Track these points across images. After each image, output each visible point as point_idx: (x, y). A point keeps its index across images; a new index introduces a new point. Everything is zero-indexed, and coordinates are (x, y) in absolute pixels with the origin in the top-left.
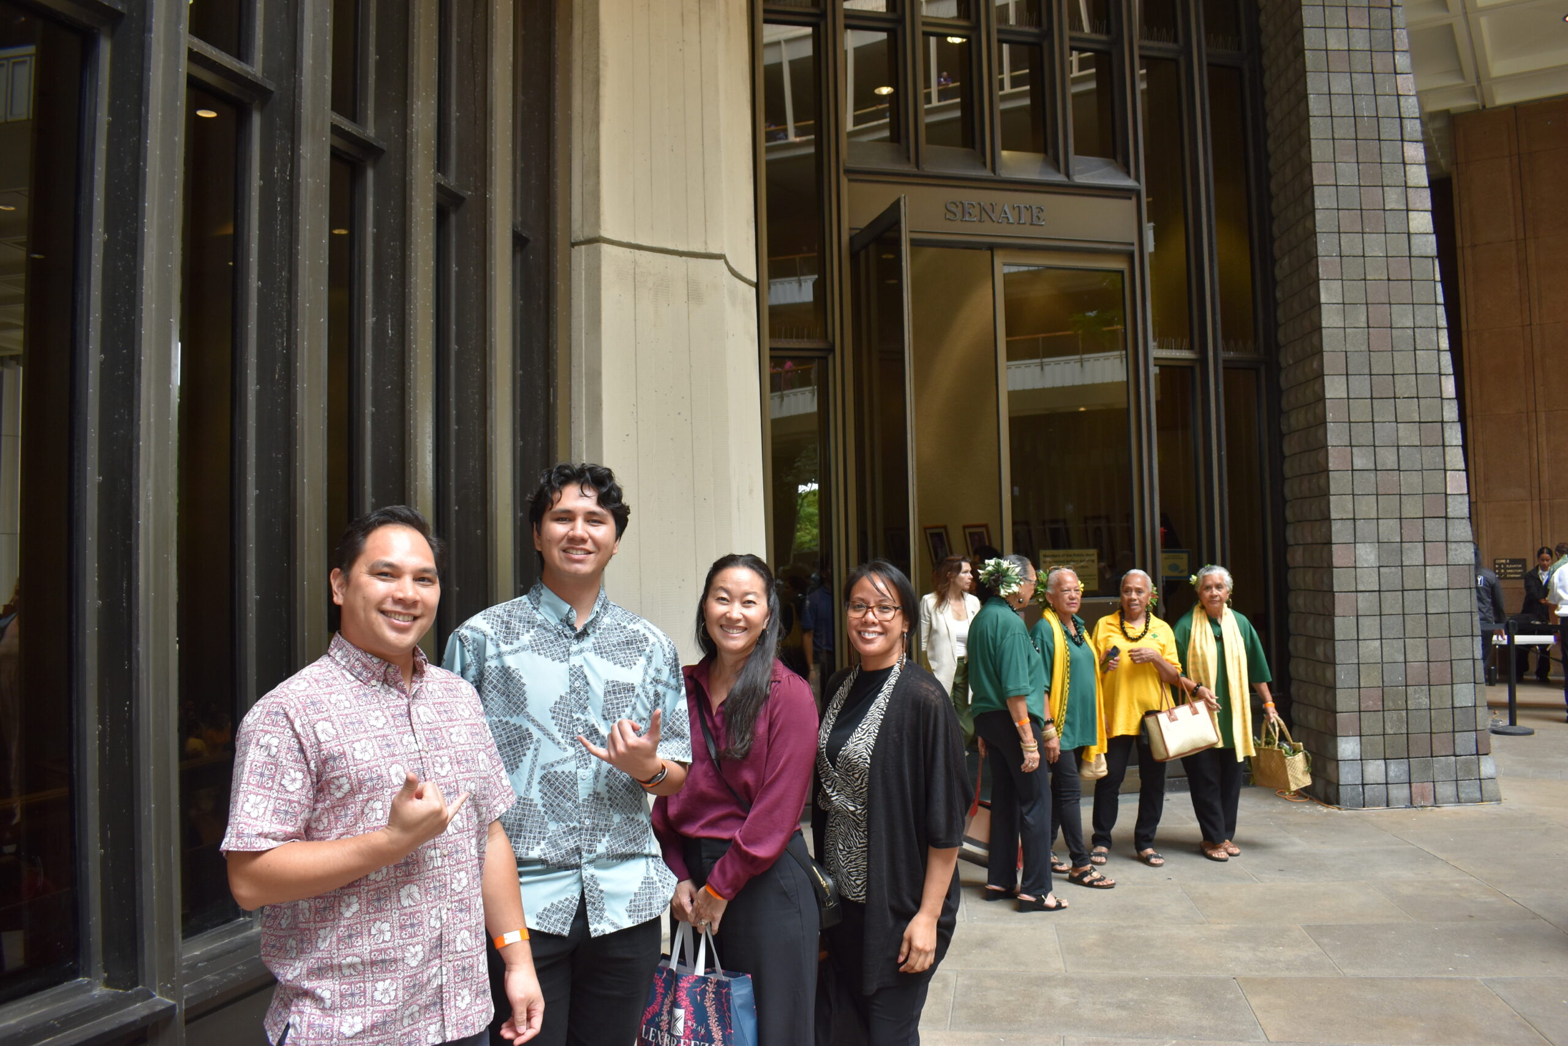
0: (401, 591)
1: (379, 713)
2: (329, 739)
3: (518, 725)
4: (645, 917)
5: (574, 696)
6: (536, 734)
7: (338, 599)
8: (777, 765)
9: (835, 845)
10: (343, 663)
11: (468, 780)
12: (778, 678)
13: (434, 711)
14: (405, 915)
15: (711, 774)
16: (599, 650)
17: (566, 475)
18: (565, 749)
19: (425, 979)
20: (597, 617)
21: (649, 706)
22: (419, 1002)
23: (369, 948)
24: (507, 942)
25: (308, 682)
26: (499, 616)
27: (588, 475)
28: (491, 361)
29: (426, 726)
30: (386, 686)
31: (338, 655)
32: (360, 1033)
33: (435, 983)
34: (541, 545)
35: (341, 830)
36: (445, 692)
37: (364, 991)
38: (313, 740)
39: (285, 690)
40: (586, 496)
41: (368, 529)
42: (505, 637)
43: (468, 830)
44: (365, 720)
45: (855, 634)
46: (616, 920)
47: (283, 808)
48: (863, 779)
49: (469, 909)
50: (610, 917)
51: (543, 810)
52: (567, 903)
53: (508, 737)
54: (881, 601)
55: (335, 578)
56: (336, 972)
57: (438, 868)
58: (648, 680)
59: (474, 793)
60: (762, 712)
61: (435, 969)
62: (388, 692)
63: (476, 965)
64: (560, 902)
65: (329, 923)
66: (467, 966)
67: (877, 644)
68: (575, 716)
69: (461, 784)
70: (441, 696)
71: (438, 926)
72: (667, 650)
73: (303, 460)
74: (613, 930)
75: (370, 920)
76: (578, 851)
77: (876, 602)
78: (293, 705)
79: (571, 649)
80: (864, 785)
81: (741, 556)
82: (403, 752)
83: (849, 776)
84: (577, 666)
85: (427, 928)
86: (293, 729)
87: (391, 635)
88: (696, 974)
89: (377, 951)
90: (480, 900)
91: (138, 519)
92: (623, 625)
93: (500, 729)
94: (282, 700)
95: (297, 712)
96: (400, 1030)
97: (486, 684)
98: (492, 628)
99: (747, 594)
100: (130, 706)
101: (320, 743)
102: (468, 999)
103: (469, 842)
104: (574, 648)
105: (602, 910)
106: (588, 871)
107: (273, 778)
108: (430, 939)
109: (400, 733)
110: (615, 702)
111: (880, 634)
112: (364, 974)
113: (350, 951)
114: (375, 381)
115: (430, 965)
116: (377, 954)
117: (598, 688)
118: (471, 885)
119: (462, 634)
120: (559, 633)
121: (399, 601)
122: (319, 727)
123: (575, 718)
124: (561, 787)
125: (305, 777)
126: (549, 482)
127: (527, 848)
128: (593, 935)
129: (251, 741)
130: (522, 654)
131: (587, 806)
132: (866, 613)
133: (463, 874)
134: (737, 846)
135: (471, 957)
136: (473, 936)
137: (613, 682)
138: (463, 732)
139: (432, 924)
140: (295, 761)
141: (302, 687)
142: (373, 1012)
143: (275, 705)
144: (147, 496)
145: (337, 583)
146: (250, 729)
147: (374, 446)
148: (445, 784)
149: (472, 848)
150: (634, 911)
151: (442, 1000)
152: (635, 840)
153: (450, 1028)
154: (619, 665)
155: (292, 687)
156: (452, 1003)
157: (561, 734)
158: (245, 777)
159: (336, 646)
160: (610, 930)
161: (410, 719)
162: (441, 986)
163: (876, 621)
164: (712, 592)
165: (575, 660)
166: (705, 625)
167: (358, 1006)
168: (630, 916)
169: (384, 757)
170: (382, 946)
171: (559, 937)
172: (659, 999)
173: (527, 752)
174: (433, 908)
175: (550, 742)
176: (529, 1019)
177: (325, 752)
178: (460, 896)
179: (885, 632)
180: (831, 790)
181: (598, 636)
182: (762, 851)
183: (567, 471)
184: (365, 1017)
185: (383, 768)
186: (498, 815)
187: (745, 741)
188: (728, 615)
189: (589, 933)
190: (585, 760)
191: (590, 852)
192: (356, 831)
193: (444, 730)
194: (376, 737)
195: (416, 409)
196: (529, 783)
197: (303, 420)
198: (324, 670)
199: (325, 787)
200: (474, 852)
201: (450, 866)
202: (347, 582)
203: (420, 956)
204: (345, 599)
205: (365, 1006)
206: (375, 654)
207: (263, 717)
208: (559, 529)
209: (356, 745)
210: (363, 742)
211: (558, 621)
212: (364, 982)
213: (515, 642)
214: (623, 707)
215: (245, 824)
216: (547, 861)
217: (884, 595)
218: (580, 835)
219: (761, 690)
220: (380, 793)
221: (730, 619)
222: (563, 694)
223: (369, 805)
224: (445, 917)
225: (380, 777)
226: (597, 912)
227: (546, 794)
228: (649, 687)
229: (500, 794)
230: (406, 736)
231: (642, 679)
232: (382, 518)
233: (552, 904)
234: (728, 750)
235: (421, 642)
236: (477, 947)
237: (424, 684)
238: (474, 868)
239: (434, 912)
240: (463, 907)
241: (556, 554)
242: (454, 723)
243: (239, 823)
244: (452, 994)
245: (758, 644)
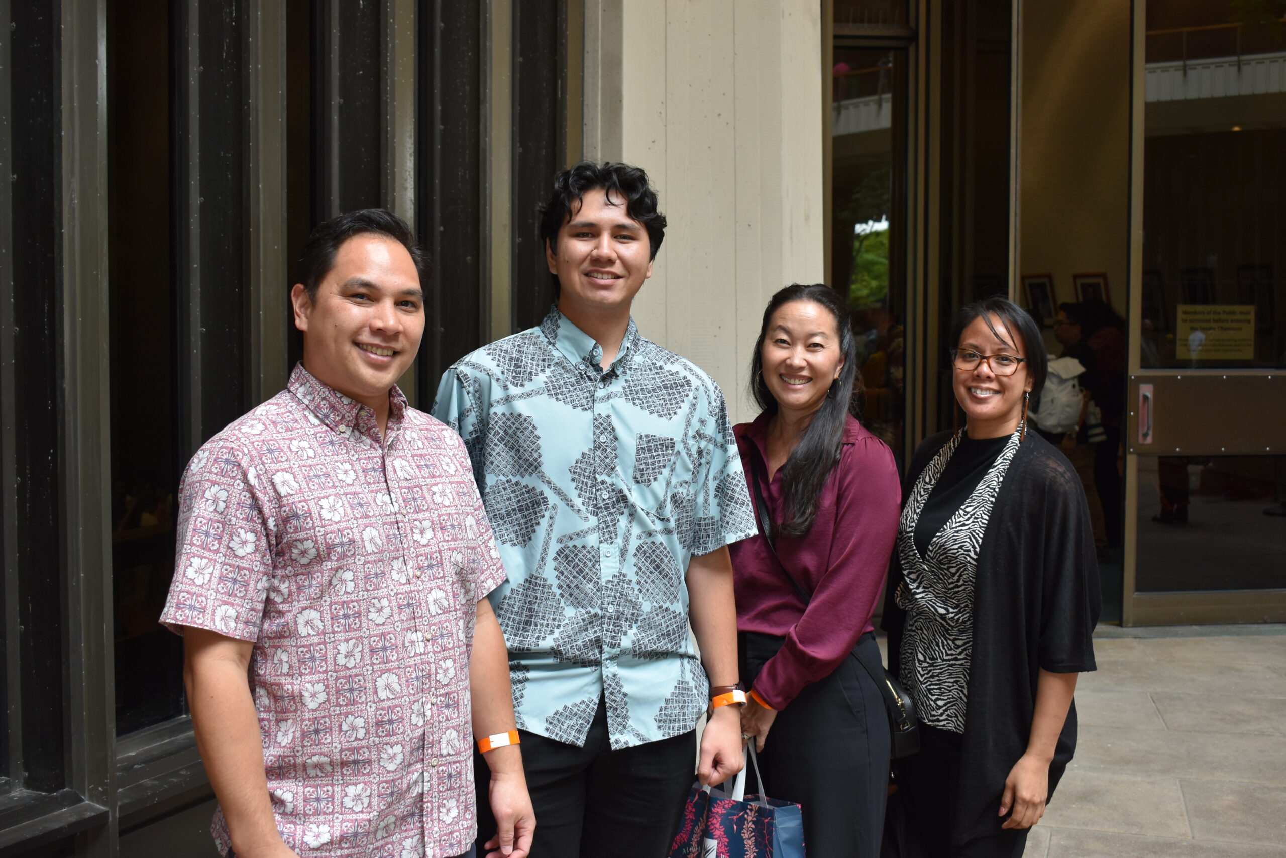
0: (380, 319)
1: (347, 466)
2: (292, 492)
3: (531, 487)
4: (677, 730)
5: (598, 453)
6: (552, 498)
7: (302, 323)
8: (846, 546)
9: (914, 654)
10: (307, 402)
11: (453, 549)
12: (852, 440)
13: (414, 464)
14: (383, 709)
15: (763, 555)
16: (631, 395)
17: (587, 178)
18: (586, 519)
19: (405, 786)
20: (627, 355)
21: (691, 466)
22: (396, 813)
23: (339, 746)
24: (493, 746)
25: (264, 424)
26: (506, 351)
27: (615, 177)
28: (485, 43)
29: (404, 484)
30: (357, 433)
31: (301, 392)
32: (327, 844)
33: (415, 791)
34: (557, 267)
35: (304, 603)
36: (426, 441)
37: (333, 797)
38: (272, 493)
39: (236, 432)
40: (612, 204)
41: (339, 237)
42: (514, 377)
43: (455, 611)
44: (332, 473)
45: (963, 390)
46: (642, 731)
47: (231, 575)
48: (961, 576)
49: (456, 705)
50: (634, 727)
51: (558, 592)
52: (583, 706)
53: (519, 501)
54: (1000, 350)
55: (297, 297)
56: (300, 772)
57: (421, 654)
58: (691, 433)
59: (461, 565)
60: (829, 480)
61: (416, 775)
62: (358, 440)
63: (464, 772)
64: (575, 705)
65: (291, 715)
66: (453, 773)
67: (991, 405)
68: (600, 478)
69: (446, 555)
70: (421, 446)
71: (421, 723)
72: (713, 396)
73: (257, 161)
74: (639, 743)
75: (340, 714)
76: (598, 643)
77: (993, 351)
78: (246, 451)
79: (596, 394)
80: (961, 582)
81: (808, 287)
82: (377, 513)
83: (942, 569)
84: (604, 415)
85: (407, 726)
86: (245, 480)
87: (367, 373)
88: (733, 798)
89: (348, 750)
90: (468, 695)
91: (61, 226)
92: (658, 364)
93: (509, 491)
94: (233, 445)
95: (252, 459)
96: (372, 844)
97: (491, 436)
98: (498, 365)
99: (813, 335)
100: (55, 455)
101: (281, 497)
102: (454, 813)
103: (457, 625)
104: (600, 393)
105: (626, 717)
106: (610, 669)
107: (219, 539)
108: (411, 739)
109: (372, 491)
110: (650, 461)
111: (996, 392)
112: (332, 775)
113: (317, 749)
114: (343, 65)
115: (410, 769)
116: (348, 753)
117: (629, 442)
118: (459, 676)
119: (461, 372)
120: (581, 375)
121: (378, 332)
122: (278, 479)
123: (599, 480)
124: (581, 565)
125: (258, 540)
126: (566, 186)
127: (538, 638)
128: (614, 747)
129: (197, 493)
130: (536, 399)
131: (611, 589)
132: (979, 364)
133: (449, 663)
134: (791, 645)
135: (459, 762)
136: (461, 738)
137: (647, 436)
138: (448, 491)
139: (414, 721)
140: (246, 519)
141: (256, 431)
142: (343, 821)
143: (224, 450)
144: (72, 200)
145: (299, 302)
146: (195, 478)
147: (342, 147)
148: (426, 555)
149: (460, 632)
150: (665, 721)
151: (422, 811)
152: (668, 635)
153: (432, 845)
154: (655, 415)
155: (245, 429)
156: (435, 816)
157: (581, 500)
158: (189, 536)
159: (297, 380)
160: (634, 742)
161: (385, 475)
162: (422, 794)
163: (992, 375)
164: (770, 333)
165: (602, 409)
166: (761, 373)
167: (325, 813)
168: (659, 728)
169: (356, 519)
170: (355, 744)
171: (572, 747)
172: (688, 827)
173: (541, 521)
174: (415, 702)
175: (569, 509)
176: (517, 838)
177: (287, 509)
178: (447, 690)
179: (1002, 390)
180: (915, 585)
181: (628, 377)
182: (821, 652)
183: (588, 173)
184: (333, 827)
185: (355, 531)
186: (486, 593)
187: (807, 515)
188: (788, 361)
189: (609, 745)
190: (610, 533)
191: (613, 646)
192: (322, 606)
193: (424, 488)
194: (346, 494)
195: (393, 99)
196: (542, 559)
197: (257, 110)
198: (283, 411)
199: (287, 550)
200: (462, 636)
201: (434, 652)
202: (313, 302)
203: (399, 758)
204: (310, 323)
205: (332, 813)
206: (346, 394)
207: (210, 464)
208: (580, 247)
209: (324, 502)
210: (331, 498)
211: (580, 360)
212: (332, 785)
213: (527, 383)
214: (659, 467)
215: (188, 592)
216: (560, 652)
217: (1004, 342)
218: (601, 624)
219: (829, 454)
220: (351, 560)
221: (790, 367)
222: (586, 451)
223: (338, 575)
224: (428, 713)
225: (352, 541)
226: (619, 720)
227: (562, 573)
228: (691, 442)
229: (488, 568)
230: (379, 495)
231: (683, 432)
232: (358, 225)
233: (565, 707)
234: (784, 526)
235: (401, 380)
236: (465, 750)
237: (401, 431)
238: (462, 656)
239: (416, 707)
240: (451, 702)
241: (576, 279)
242: (438, 480)
243: (181, 592)
244: (435, 804)
245: (828, 396)
